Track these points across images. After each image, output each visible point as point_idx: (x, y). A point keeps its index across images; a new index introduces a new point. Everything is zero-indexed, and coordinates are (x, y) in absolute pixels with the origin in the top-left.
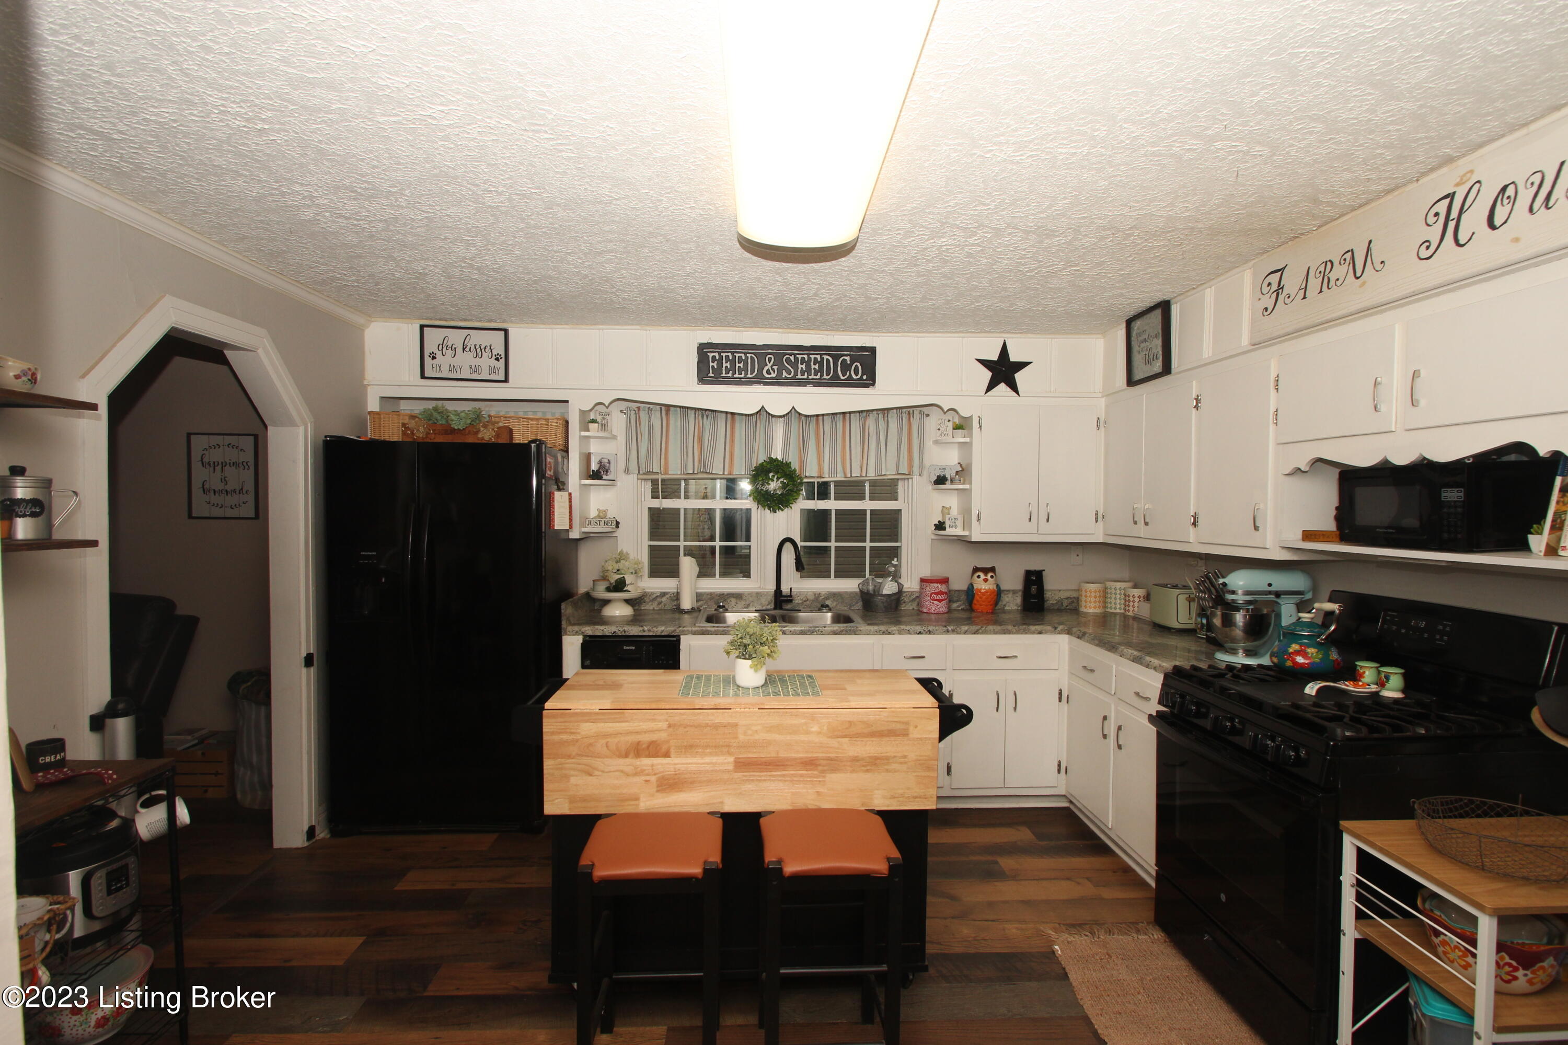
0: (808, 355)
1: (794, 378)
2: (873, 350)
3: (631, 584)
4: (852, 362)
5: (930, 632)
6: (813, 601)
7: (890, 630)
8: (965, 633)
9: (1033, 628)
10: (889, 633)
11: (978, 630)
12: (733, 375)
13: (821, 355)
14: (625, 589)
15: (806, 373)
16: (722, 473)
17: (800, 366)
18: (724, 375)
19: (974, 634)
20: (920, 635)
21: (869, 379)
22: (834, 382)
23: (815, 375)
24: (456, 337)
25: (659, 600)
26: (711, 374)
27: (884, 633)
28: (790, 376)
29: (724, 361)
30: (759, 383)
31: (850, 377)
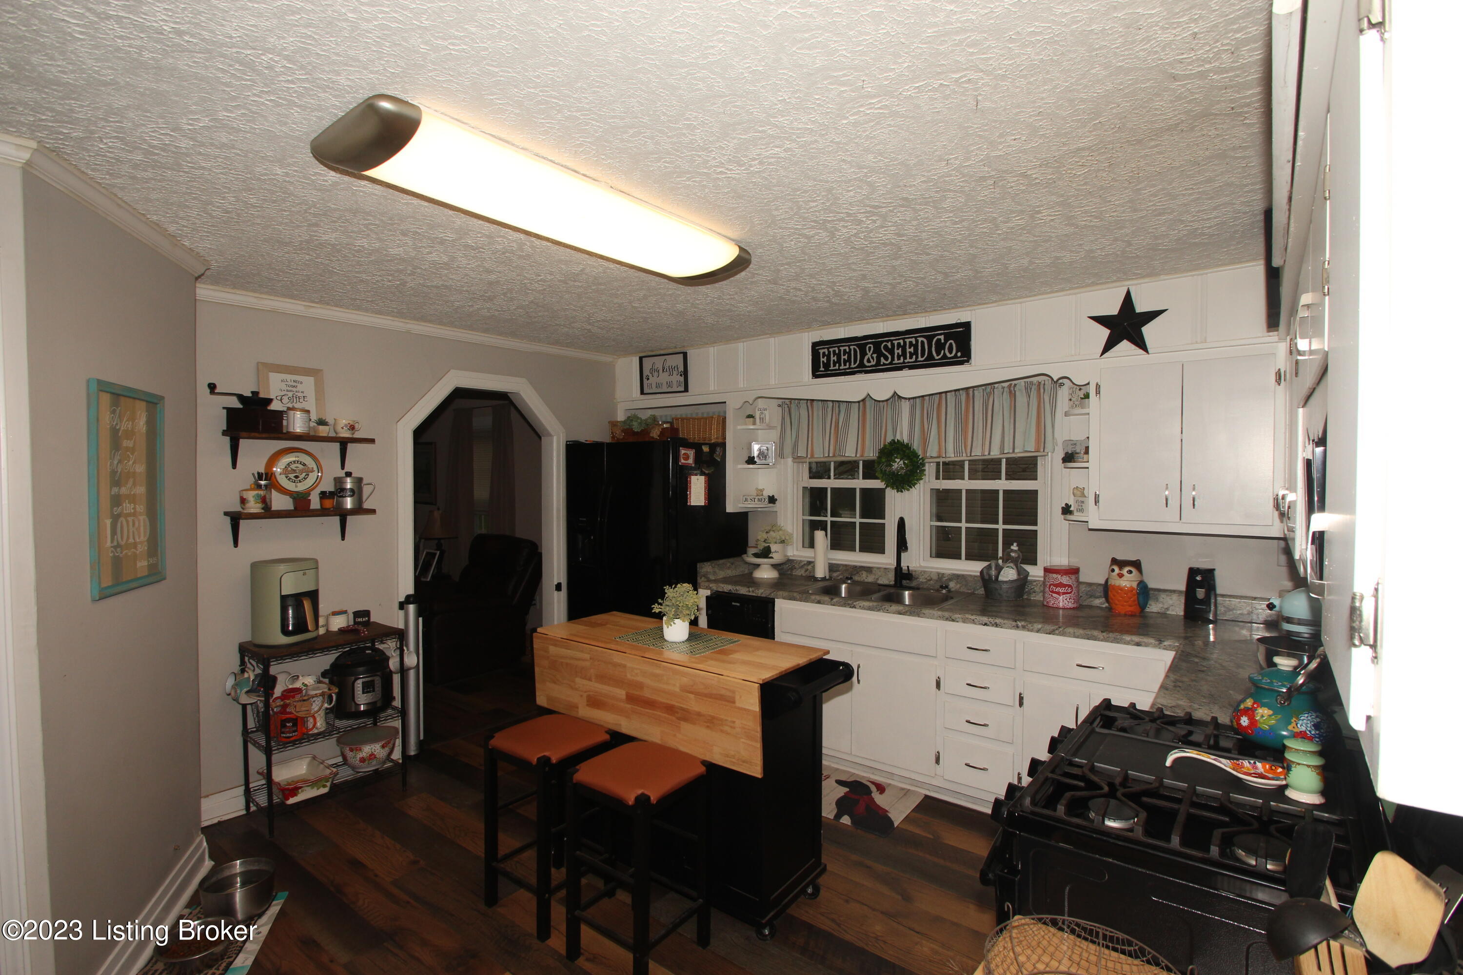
0: (903, 339)
1: (891, 363)
2: (967, 326)
3: (776, 552)
4: (946, 340)
5: (996, 625)
6: (937, 581)
7: (953, 618)
8: (1038, 631)
9: (1128, 638)
10: (953, 620)
11: (1054, 630)
12: (839, 367)
13: (916, 338)
14: (770, 556)
15: (902, 358)
16: (854, 455)
17: (896, 351)
18: (832, 368)
19: (1050, 634)
20: (985, 627)
21: (964, 355)
22: (930, 363)
23: (911, 358)
24: (658, 362)
25: (806, 567)
26: (822, 369)
27: (947, 619)
28: (887, 362)
29: (832, 356)
30: (860, 372)
31: (945, 356)
